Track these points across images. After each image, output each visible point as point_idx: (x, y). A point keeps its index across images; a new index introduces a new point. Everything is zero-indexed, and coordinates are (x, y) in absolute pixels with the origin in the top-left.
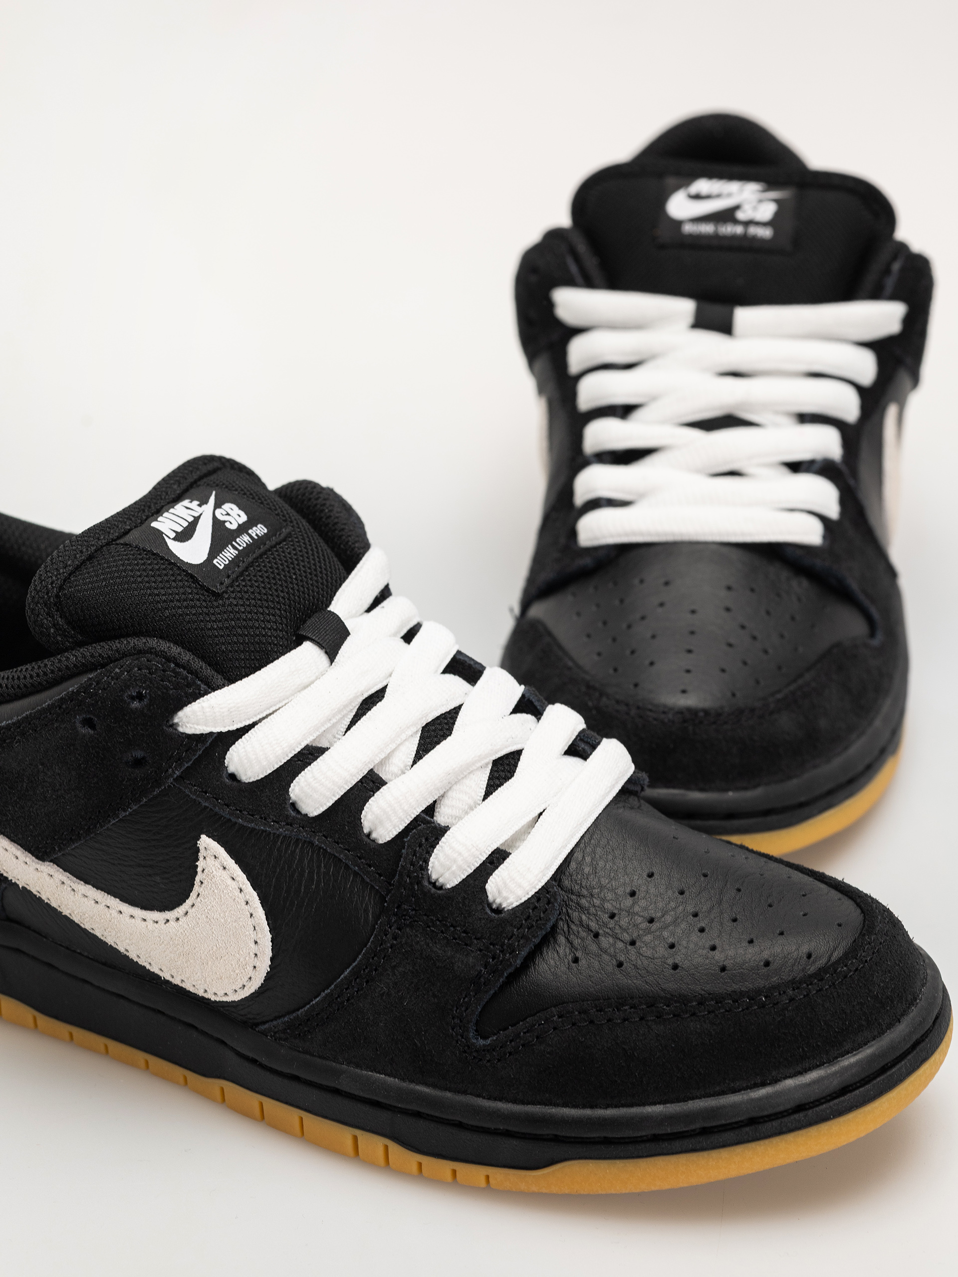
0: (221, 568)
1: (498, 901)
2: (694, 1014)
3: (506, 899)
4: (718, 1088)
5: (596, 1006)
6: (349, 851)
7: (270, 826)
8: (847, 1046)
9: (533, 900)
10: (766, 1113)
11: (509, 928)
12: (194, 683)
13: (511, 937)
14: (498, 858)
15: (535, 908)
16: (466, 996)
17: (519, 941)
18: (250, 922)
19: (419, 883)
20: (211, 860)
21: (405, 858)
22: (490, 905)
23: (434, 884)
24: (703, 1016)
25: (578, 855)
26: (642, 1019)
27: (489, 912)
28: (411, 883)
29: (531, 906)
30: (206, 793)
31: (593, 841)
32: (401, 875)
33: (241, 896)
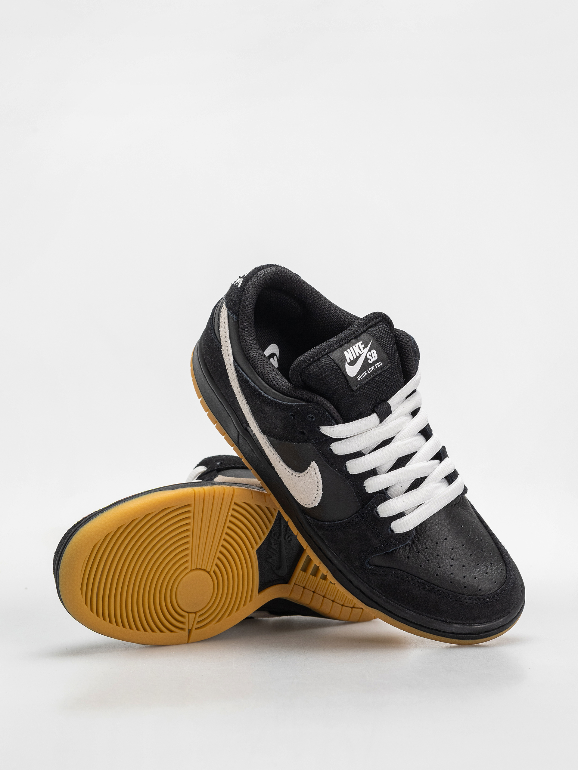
0: (359, 380)
1: (393, 529)
2: (435, 593)
3: (396, 530)
4: (431, 616)
5: (407, 576)
6: (356, 489)
7: (335, 470)
8: (477, 622)
9: (404, 534)
10: (442, 630)
11: (392, 539)
12: (331, 421)
13: (392, 542)
14: (400, 516)
15: (404, 536)
16: (370, 551)
17: (393, 545)
18: (317, 492)
19: (373, 511)
20: (312, 470)
21: (371, 502)
22: (390, 528)
23: (377, 512)
24: (437, 595)
25: (427, 522)
26: (419, 586)
27: (389, 530)
28: (370, 510)
29: (403, 535)
30: (320, 451)
31: (434, 519)
32: (368, 506)
33: (317, 484)
